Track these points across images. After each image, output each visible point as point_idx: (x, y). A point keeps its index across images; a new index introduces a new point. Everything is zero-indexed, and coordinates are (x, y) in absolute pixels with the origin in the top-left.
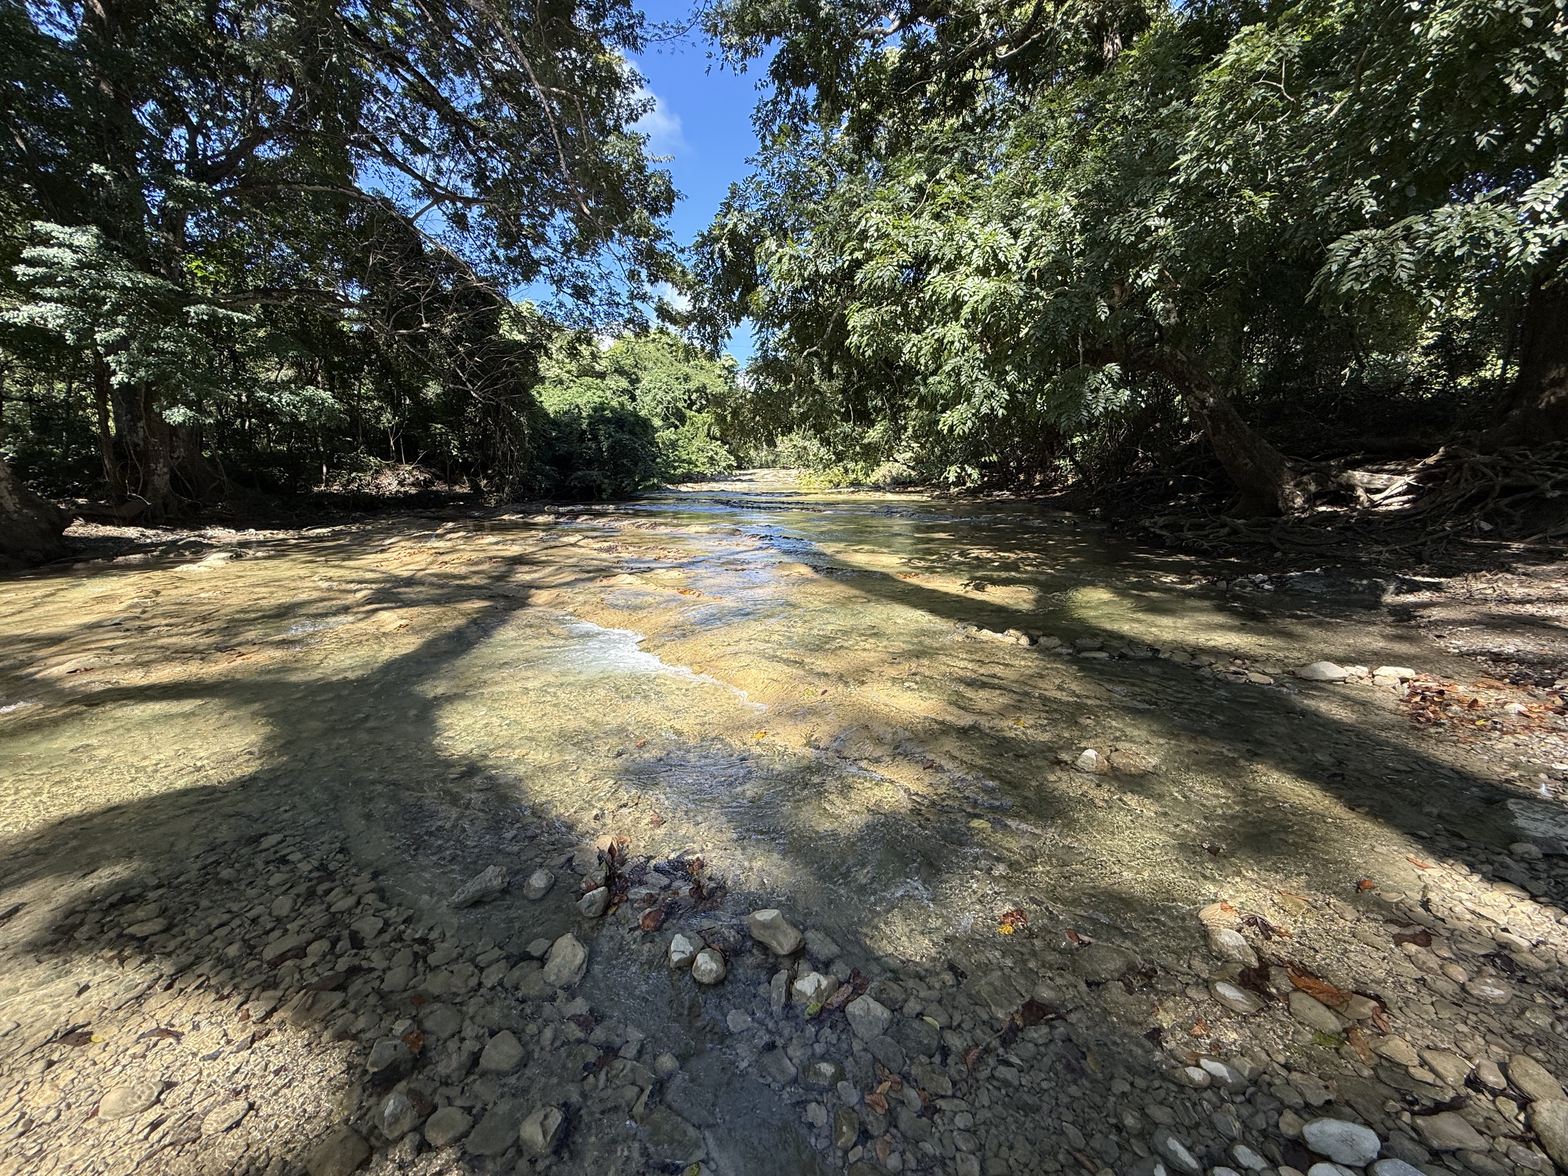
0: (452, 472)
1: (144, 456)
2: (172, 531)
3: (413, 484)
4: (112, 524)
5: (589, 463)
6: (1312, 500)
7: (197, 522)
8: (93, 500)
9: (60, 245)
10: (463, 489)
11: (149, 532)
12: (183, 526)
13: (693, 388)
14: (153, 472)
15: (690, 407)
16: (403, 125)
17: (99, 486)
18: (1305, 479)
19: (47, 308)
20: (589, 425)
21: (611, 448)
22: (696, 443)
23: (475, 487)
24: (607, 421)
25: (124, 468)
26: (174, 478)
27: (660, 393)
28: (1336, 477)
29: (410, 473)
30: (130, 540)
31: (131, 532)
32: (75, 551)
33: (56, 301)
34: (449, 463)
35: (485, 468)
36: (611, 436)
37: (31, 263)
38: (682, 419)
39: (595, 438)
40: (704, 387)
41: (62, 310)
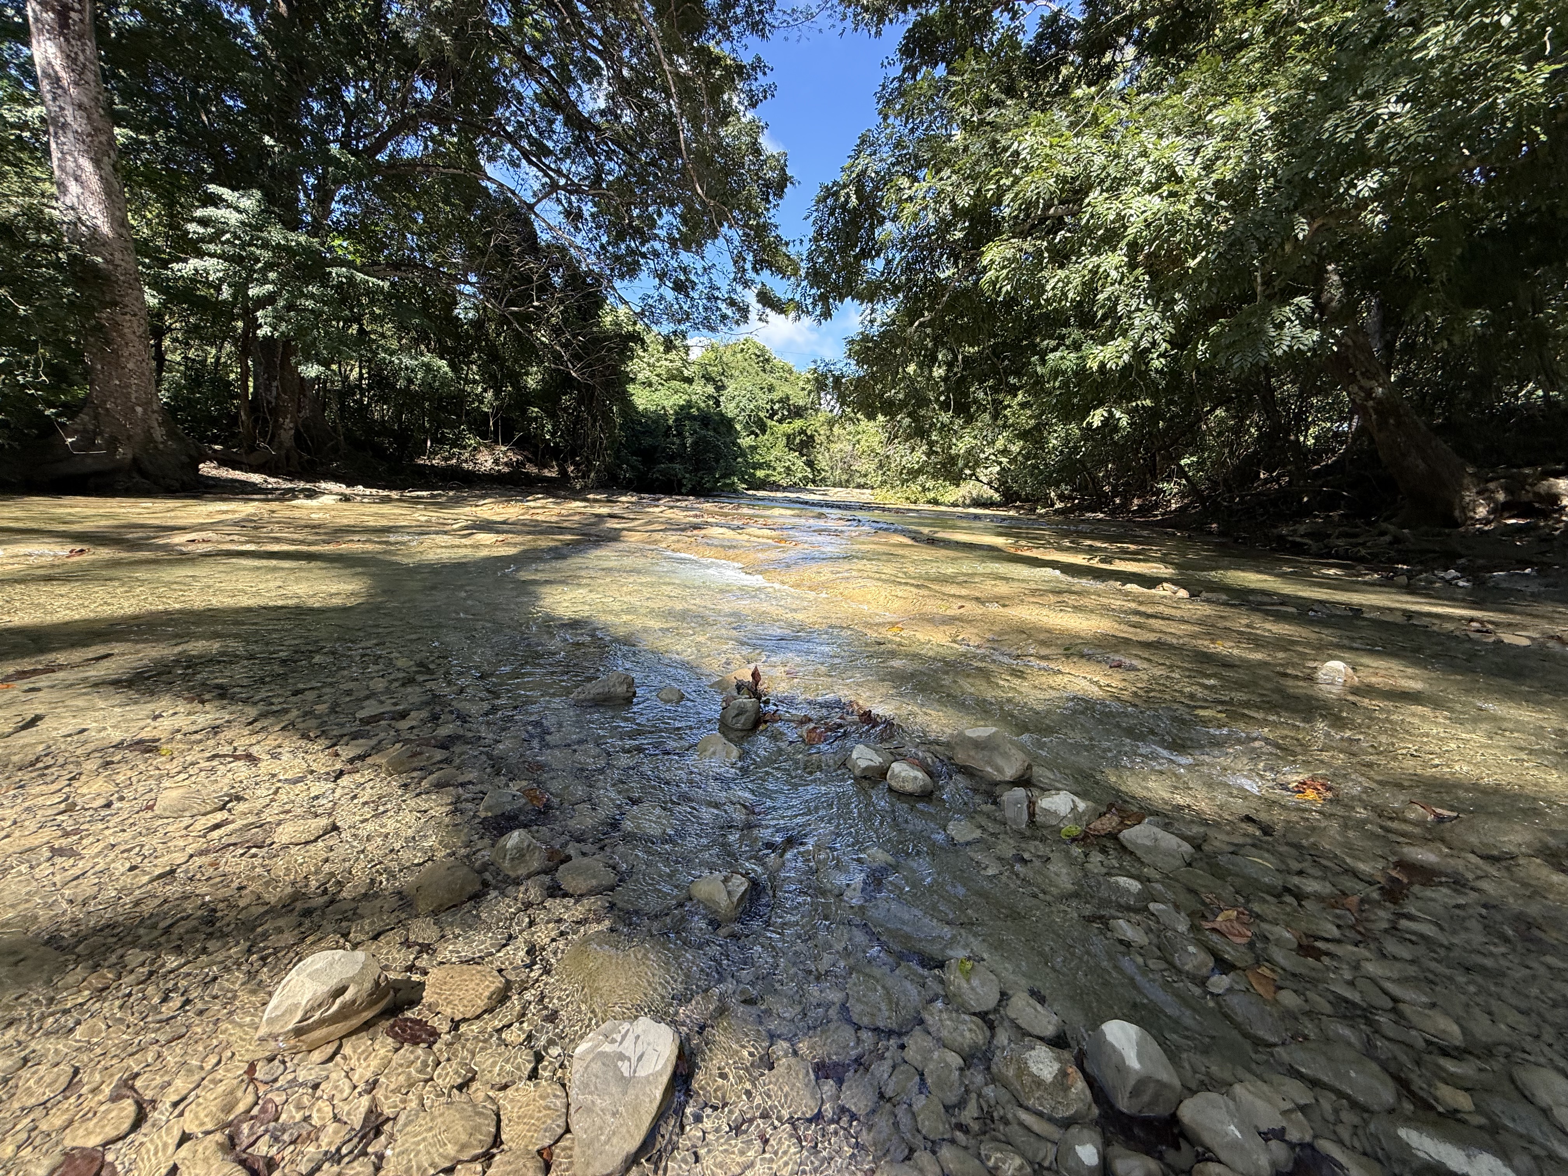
0: (543, 456)
1: (275, 411)
2: (291, 481)
3: (506, 464)
4: (241, 470)
5: (671, 458)
6: (1499, 510)
7: (314, 478)
8: (227, 448)
9: (229, 206)
10: (551, 473)
11: (271, 480)
12: (300, 479)
13: (776, 399)
14: (281, 427)
15: (771, 417)
16: (532, 130)
17: (234, 435)
18: (1492, 486)
19: (210, 263)
20: (675, 421)
21: (695, 444)
22: (775, 452)
23: (563, 472)
24: (694, 418)
25: (256, 421)
26: (298, 436)
27: (744, 401)
28: (1533, 485)
29: (505, 453)
30: (255, 484)
31: (256, 478)
32: (207, 486)
33: (219, 257)
34: (542, 446)
35: (573, 454)
36: (695, 432)
37: (204, 222)
38: (763, 429)
39: (680, 434)
40: (788, 398)
41: (222, 265)
